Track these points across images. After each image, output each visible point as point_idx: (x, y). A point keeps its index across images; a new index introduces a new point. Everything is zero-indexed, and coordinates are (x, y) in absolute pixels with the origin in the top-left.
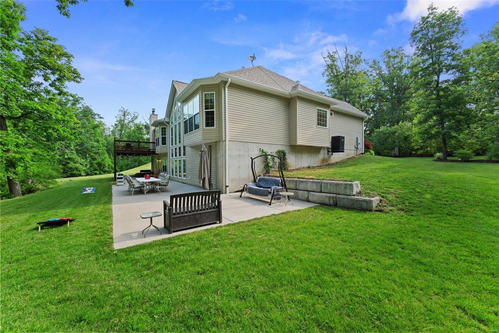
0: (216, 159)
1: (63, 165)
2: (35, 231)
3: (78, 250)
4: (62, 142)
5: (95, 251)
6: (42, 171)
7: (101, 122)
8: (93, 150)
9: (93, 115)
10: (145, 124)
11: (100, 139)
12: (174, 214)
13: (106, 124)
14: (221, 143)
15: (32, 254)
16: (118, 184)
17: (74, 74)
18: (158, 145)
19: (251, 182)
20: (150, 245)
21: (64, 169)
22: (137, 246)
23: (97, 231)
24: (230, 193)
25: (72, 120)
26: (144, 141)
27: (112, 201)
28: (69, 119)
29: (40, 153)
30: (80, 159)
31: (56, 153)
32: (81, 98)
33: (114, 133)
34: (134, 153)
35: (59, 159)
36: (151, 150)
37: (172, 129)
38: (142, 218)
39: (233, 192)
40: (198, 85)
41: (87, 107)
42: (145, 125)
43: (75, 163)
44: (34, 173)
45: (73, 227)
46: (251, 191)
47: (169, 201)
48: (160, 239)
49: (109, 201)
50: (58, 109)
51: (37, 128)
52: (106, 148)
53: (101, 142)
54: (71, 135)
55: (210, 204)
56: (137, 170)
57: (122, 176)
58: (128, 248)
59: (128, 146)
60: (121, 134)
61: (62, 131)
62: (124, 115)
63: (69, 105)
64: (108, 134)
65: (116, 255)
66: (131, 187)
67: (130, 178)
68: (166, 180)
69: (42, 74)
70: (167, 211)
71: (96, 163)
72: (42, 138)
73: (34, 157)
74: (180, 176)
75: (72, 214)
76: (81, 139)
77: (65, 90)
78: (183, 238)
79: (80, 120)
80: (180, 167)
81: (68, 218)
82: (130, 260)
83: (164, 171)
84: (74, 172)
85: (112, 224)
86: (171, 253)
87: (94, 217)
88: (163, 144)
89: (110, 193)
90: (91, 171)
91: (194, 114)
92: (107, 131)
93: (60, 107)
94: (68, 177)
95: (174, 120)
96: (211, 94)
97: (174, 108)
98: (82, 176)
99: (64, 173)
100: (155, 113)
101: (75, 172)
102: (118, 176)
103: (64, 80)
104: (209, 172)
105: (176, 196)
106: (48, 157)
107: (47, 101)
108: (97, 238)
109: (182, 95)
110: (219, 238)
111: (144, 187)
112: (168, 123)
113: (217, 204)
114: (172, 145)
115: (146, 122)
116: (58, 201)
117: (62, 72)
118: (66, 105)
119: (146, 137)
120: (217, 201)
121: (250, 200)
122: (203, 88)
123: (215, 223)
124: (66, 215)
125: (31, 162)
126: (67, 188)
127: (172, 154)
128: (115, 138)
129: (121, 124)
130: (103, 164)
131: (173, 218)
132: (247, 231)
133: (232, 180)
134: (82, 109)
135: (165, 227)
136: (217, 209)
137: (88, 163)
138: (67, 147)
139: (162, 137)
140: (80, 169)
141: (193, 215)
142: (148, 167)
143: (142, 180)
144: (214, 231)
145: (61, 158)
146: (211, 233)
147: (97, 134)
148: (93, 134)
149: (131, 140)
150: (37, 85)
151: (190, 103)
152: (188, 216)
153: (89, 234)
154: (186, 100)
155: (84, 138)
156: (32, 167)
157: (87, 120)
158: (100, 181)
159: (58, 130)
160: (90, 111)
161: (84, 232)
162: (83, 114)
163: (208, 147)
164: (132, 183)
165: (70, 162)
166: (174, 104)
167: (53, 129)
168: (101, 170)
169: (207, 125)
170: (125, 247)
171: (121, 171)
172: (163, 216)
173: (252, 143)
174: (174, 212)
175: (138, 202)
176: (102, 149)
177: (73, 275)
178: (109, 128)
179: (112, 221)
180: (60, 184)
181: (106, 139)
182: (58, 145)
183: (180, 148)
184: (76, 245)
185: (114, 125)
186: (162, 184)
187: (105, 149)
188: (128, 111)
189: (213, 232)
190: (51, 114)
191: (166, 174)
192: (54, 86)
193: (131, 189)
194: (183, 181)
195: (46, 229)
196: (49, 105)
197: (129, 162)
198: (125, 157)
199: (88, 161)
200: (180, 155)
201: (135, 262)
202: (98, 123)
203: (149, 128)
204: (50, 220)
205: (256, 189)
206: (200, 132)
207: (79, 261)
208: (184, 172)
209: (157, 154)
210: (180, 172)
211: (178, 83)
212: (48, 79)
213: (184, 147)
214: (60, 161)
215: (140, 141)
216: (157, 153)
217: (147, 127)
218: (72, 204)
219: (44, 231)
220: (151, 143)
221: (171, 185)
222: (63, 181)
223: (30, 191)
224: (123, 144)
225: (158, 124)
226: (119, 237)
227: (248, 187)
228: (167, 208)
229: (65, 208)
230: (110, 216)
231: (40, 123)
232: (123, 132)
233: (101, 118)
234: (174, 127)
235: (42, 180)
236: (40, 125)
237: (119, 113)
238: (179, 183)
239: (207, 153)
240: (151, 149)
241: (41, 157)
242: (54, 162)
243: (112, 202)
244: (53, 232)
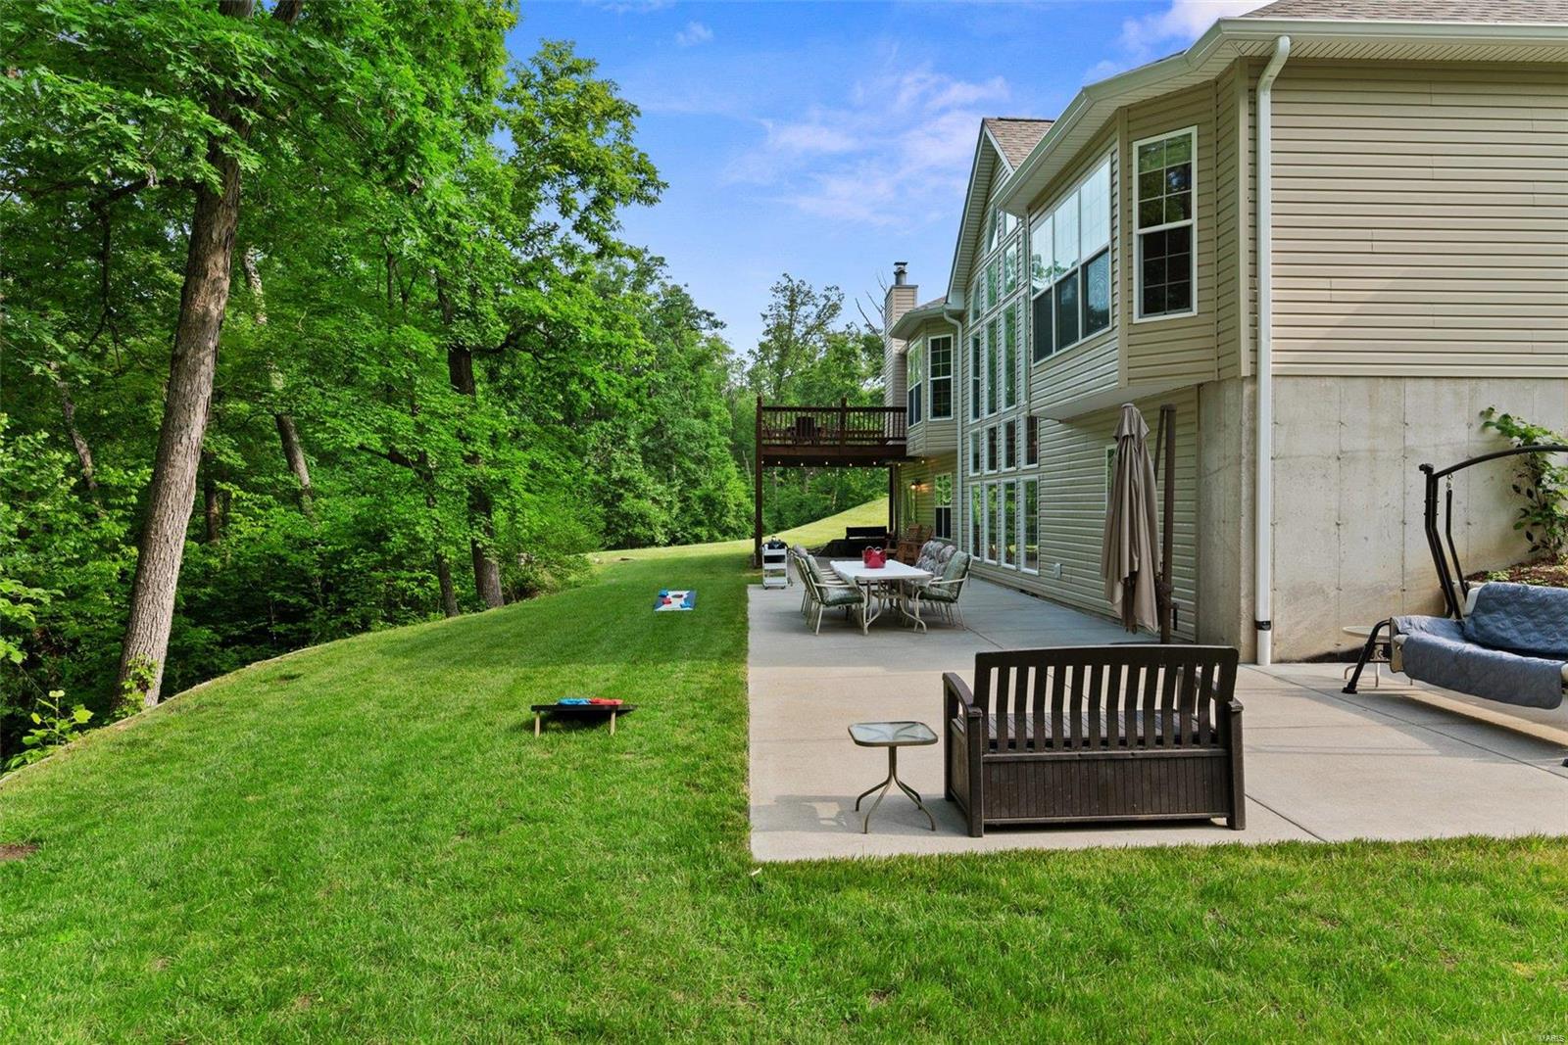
0: (1200, 474)
1: (607, 504)
2: (526, 735)
3: (637, 834)
4: (604, 424)
5: (690, 848)
6: (552, 523)
7: (717, 340)
8: (691, 450)
9: (692, 317)
10: (865, 331)
11: (714, 406)
12: (993, 744)
13: (731, 347)
14: (1230, 394)
15: (515, 814)
16: (768, 581)
17: (640, 173)
18: (918, 419)
19: (1420, 611)
20: (886, 871)
21: (608, 519)
22: (834, 864)
23: (695, 767)
24: (1281, 661)
25: (632, 342)
26: (859, 405)
27: (747, 650)
28: (623, 339)
29: (547, 462)
30: (654, 483)
31: (588, 464)
32: (657, 259)
33: (758, 381)
34: (825, 458)
35: (596, 483)
36: (890, 443)
37: (977, 343)
38: (858, 743)
39: (1295, 656)
40: (1107, 108)
41: (676, 290)
42: (867, 338)
43: (638, 497)
44: (531, 531)
45: (625, 737)
46: (1418, 661)
47: (968, 678)
48: (929, 853)
49: (737, 652)
50: (594, 308)
51: (543, 379)
52: (732, 439)
53: (717, 418)
54: (628, 396)
55: (1176, 717)
56: (832, 528)
57: (782, 552)
58: (800, 865)
59: (804, 427)
60: (780, 380)
61: (602, 385)
62: (792, 306)
63: (626, 291)
64: (738, 384)
65: (759, 885)
66: (813, 598)
67: (811, 559)
68: (952, 574)
69: (554, 196)
70: (960, 725)
71: (699, 497)
72: (553, 414)
73: (533, 477)
74: (1010, 558)
75: (624, 684)
76: (656, 411)
77: (614, 237)
78: (1038, 874)
79: (654, 340)
80: (1011, 519)
81: (611, 702)
82: (807, 923)
83: (939, 534)
84: (637, 530)
85: (746, 746)
86: (981, 939)
87: (687, 709)
88: (936, 413)
89: (740, 618)
90: (684, 529)
91: (1086, 256)
92: (736, 376)
93: (599, 302)
94: (617, 547)
95: (985, 299)
96: (1172, 144)
97: (985, 245)
98: (657, 545)
99: (609, 531)
100: (908, 280)
101: (639, 530)
102: (767, 552)
103: (611, 202)
104: (1160, 545)
105: (1004, 660)
106: (566, 477)
107: (567, 284)
108: (698, 796)
109: (1032, 175)
110: (1230, 914)
111: (861, 600)
112: (960, 316)
113: (1213, 722)
114: (976, 414)
115: (868, 325)
116: (589, 634)
117: (607, 172)
118: (617, 291)
119: (869, 386)
120: (1213, 702)
121: (1420, 718)
122: (1133, 119)
123: (1205, 823)
124: (609, 689)
125: (527, 495)
126: (616, 587)
127: (976, 457)
128: (759, 400)
129: (781, 342)
130: (720, 503)
131: (989, 763)
132: (1414, 913)
133: (1295, 594)
134: (662, 299)
135: (950, 795)
136: (1219, 751)
137: (675, 499)
138: (619, 440)
139: (935, 383)
140: (654, 521)
141: (1082, 760)
142: (875, 514)
143: (853, 569)
144: (1198, 866)
145: (600, 479)
146: (1183, 874)
147: (705, 388)
148: (692, 387)
149: (814, 405)
150: (544, 235)
151: (1066, 210)
152: (1059, 761)
153: (671, 774)
154: (1041, 199)
155: (665, 404)
156: (526, 511)
157: (676, 337)
158: (709, 565)
159: (593, 382)
160: (682, 305)
161: (657, 762)
162: (664, 319)
163: (1158, 414)
164: (816, 581)
165: (626, 494)
166: (988, 225)
167: (582, 378)
168: (714, 524)
169: (1151, 305)
170: (792, 858)
171: (778, 529)
172: (939, 748)
173: (1431, 382)
174: (993, 734)
175: (838, 664)
176: (718, 445)
177: (619, 930)
178: (742, 363)
179: (747, 733)
180: (597, 570)
181: (730, 405)
182: (594, 433)
183: (1011, 428)
184: (631, 813)
185: (756, 350)
186: (935, 591)
187: (727, 445)
188: (805, 288)
189: (1195, 874)
190: (575, 329)
191: (950, 548)
192: (586, 229)
193: (814, 605)
194: (1026, 583)
195: (553, 730)
196: (570, 295)
197: (808, 495)
198: (793, 474)
199: (676, 489)
200: (1011, 460)
201: (828, 940)
202: (705, 345)
203: (881, 349)
204: (566, 701)
205: (1458, 657)
206: (1116, 343)
207: (638, 880)
208: (1032, 538)
209: (912, 459)
210: (1011, 539)
211: (1005, 125)
212: (571, 207)
213: (1032, 422)
214: (599, 489)
215: (848, 404)
216: (910, 453)
217: (874, 346)
218: (626, 647)
219: (547, 737)
220: (889, 409)
221: (973, 597)
222: (605, 560)
223: (522, 591)
224: (785, 421)
225: (919, 327)
226: (769, 806)
227: (1402, 637)
228: (961, 712)
229: (606, 663)
230: (740, 714)
231: (549, 360)
232: (788, 372)
233: (716, 325)
234: (985, 335)
235: (552, 554)
236: (549, 369)
237: (773, 301)
238: (1003, 591)
239: (1150, 448)
240: (889, 439)
241: (551, 478)
242: (583, 497)
243: (745, 655)
244: (571, 745)
